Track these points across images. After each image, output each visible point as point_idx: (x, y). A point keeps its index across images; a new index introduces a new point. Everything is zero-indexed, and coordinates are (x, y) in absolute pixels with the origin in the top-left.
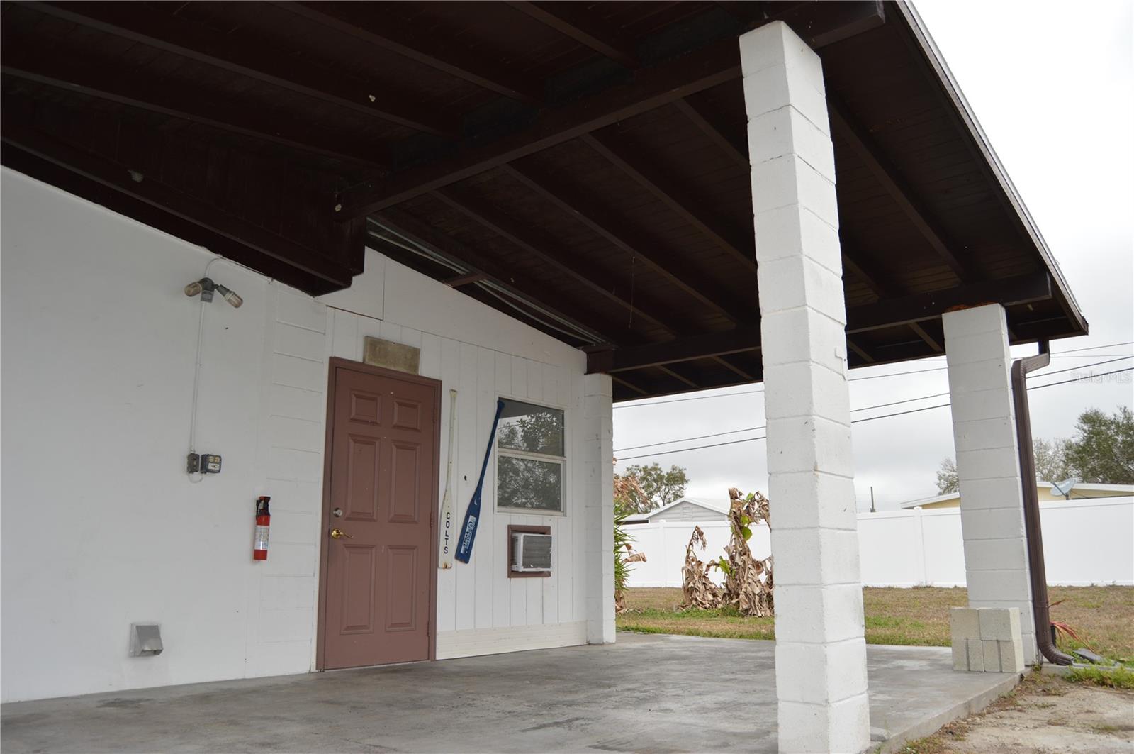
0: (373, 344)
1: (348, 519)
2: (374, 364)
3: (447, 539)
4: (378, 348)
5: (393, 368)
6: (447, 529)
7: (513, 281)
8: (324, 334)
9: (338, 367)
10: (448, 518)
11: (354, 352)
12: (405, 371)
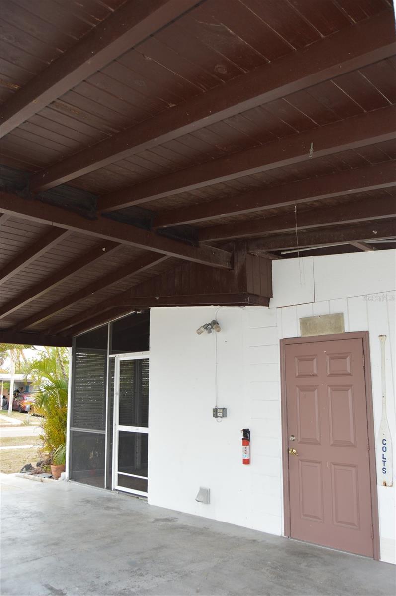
0: (305, 323)
1: (300, 442)
2: (307, 336)
3: (384, 462)
4: (308, 324)
5: (322, 334)
6: (383, 453)
7: (375, 233)
8: (277, 326)
9: (287, 344)
10: (385, 444)
11: (294, 331)
12: (333, 333)
